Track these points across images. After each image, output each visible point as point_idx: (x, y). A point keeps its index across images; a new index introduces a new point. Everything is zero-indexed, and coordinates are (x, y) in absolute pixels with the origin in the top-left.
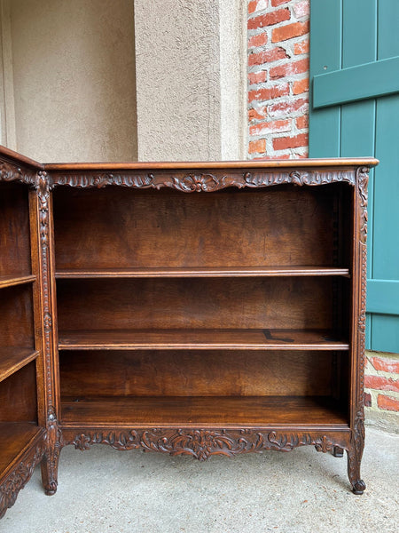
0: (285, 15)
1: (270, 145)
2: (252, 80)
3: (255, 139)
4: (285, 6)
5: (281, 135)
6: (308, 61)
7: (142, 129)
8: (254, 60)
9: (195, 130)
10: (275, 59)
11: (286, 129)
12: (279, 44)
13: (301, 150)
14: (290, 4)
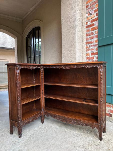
0: (93, 25)
1: (90, 54)
2: (87, 39)
3: (87, 53)
4: (93, 23)
5: (93, 52)
6: (98, 35)
7: (63, 52)
8: (87, 35)
9: (72, 53)
10: (91, 35)
11: (94, 51)
12: (92, 31)
13: (97, 56)
14: (95, 22)
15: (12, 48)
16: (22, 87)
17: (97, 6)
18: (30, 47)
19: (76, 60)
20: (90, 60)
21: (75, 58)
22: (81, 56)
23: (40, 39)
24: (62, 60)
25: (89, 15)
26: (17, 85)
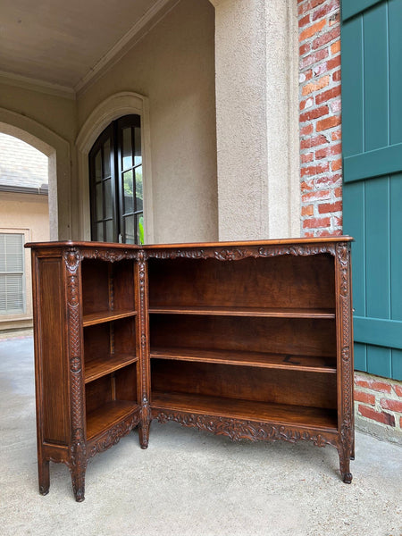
0: (325, 111)
1: (316, 210)
2: (303, 159)
3: (305, 205)
4: (325, 103)
5: (324, 202)
6: (341, 145)
7: (221, 204)
8: (304, 145)
9: (252, 205)
10: (319, 144)
11: (328, 197)
12: (322, 132)
13: (338, 214)
14: (329, 102)
15: (38, 186)
16: (86, 324)
17: (337, 48)
18: (104, 182)
19: (267, 228)
20: (316, 230)
21: (263, 223)
22: (286, 215)
23: (140, 155)
24: (220, 228)
25: (309, 77)
26: (69, 314)
